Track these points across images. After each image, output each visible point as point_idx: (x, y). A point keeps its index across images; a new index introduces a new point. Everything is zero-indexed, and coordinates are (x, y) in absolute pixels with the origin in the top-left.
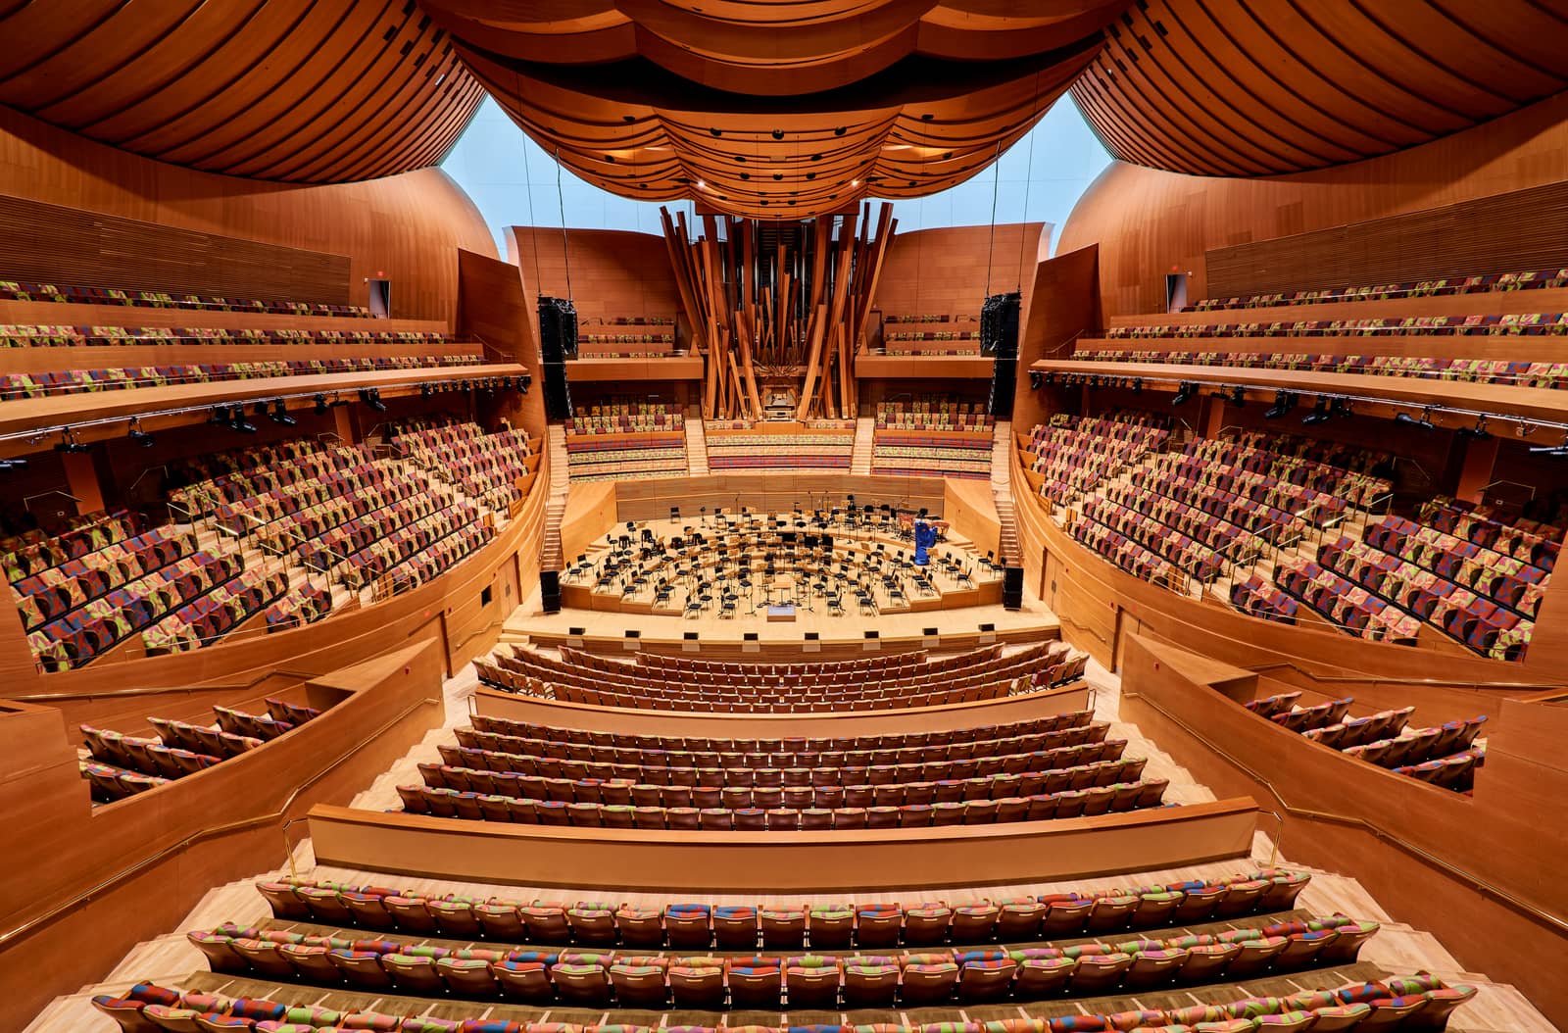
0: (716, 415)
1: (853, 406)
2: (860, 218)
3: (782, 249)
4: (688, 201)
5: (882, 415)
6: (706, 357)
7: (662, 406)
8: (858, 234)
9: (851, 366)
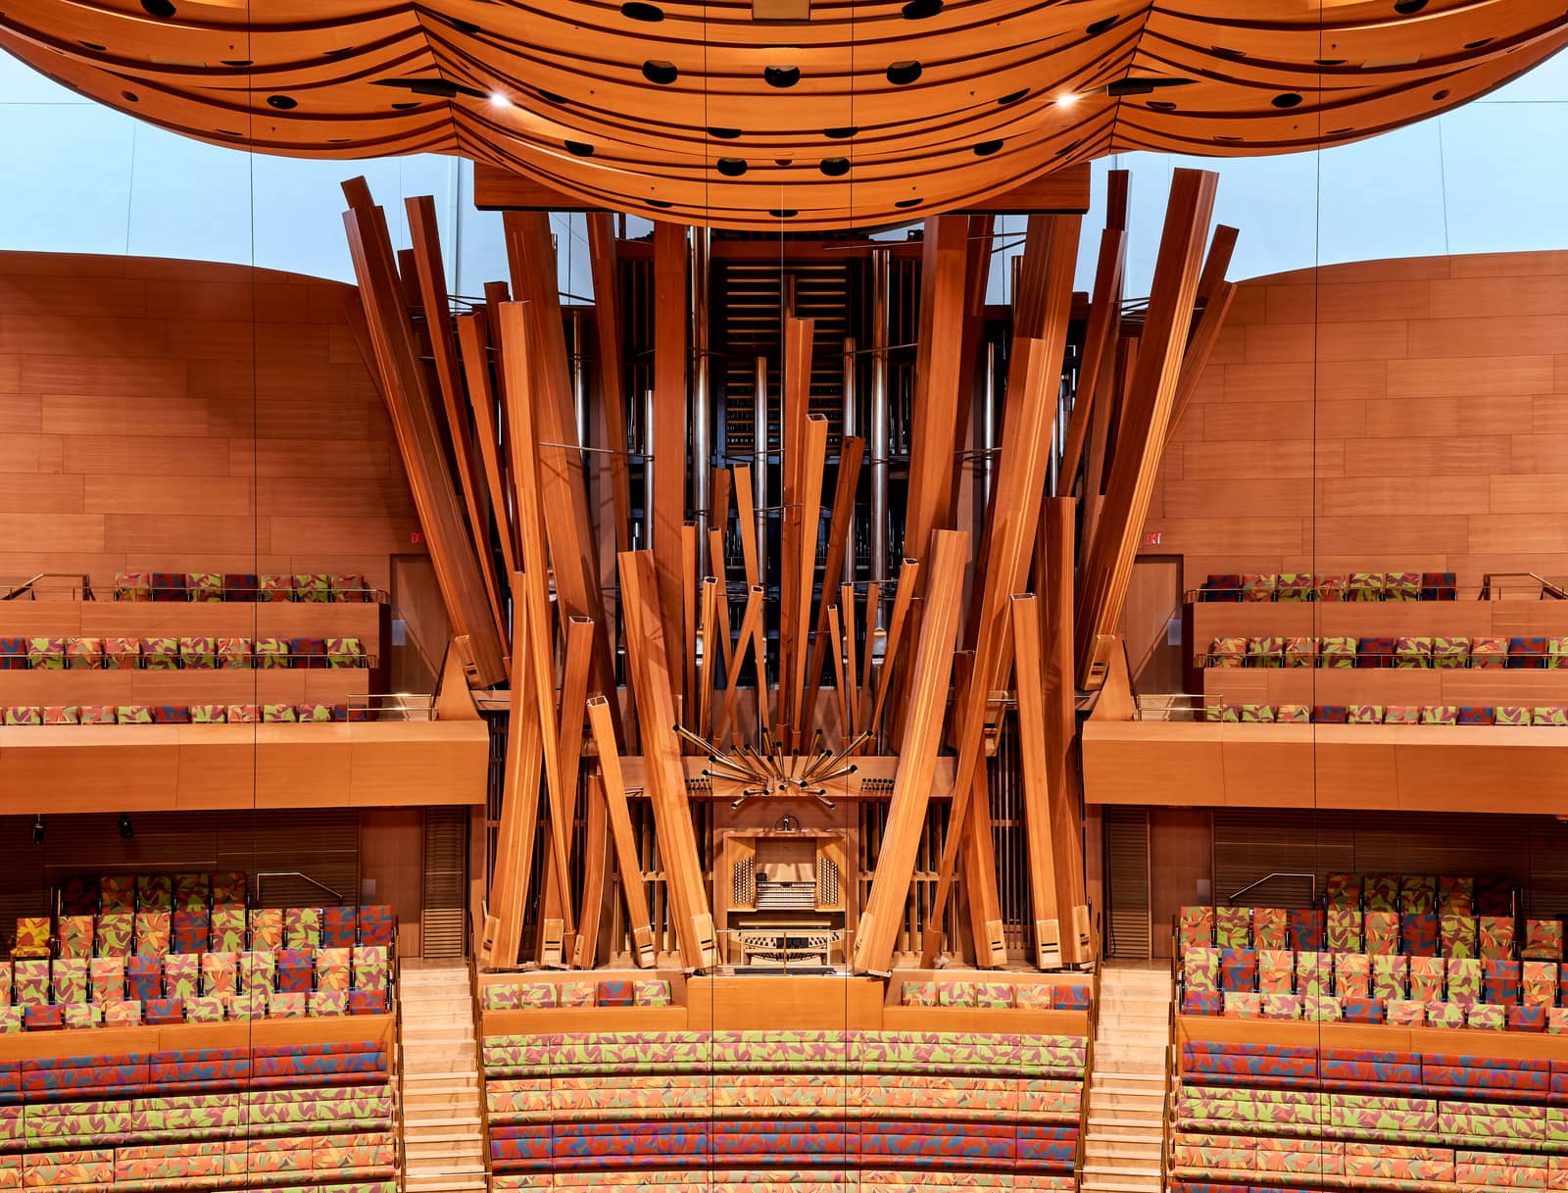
0: (530, 949)
1: (1082, 919)
2: (1093, 224)
3: (799, 335)
4: (449, 161)
5: (1201, 958)
6: (498, 721)
7: (309, 915)
8: (1085, 280)
9: (1068, 759)
